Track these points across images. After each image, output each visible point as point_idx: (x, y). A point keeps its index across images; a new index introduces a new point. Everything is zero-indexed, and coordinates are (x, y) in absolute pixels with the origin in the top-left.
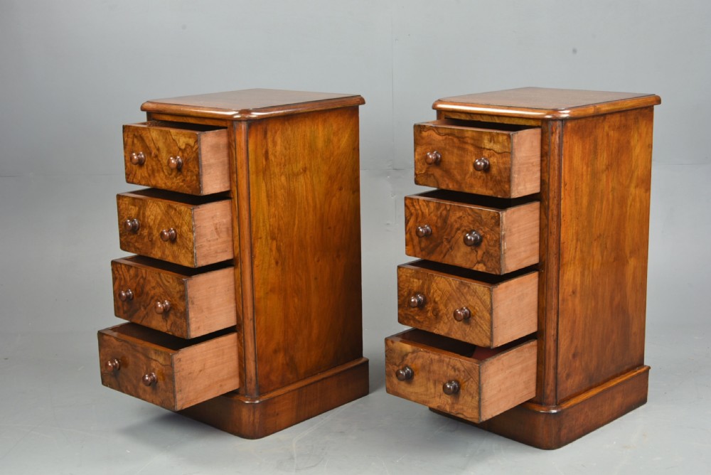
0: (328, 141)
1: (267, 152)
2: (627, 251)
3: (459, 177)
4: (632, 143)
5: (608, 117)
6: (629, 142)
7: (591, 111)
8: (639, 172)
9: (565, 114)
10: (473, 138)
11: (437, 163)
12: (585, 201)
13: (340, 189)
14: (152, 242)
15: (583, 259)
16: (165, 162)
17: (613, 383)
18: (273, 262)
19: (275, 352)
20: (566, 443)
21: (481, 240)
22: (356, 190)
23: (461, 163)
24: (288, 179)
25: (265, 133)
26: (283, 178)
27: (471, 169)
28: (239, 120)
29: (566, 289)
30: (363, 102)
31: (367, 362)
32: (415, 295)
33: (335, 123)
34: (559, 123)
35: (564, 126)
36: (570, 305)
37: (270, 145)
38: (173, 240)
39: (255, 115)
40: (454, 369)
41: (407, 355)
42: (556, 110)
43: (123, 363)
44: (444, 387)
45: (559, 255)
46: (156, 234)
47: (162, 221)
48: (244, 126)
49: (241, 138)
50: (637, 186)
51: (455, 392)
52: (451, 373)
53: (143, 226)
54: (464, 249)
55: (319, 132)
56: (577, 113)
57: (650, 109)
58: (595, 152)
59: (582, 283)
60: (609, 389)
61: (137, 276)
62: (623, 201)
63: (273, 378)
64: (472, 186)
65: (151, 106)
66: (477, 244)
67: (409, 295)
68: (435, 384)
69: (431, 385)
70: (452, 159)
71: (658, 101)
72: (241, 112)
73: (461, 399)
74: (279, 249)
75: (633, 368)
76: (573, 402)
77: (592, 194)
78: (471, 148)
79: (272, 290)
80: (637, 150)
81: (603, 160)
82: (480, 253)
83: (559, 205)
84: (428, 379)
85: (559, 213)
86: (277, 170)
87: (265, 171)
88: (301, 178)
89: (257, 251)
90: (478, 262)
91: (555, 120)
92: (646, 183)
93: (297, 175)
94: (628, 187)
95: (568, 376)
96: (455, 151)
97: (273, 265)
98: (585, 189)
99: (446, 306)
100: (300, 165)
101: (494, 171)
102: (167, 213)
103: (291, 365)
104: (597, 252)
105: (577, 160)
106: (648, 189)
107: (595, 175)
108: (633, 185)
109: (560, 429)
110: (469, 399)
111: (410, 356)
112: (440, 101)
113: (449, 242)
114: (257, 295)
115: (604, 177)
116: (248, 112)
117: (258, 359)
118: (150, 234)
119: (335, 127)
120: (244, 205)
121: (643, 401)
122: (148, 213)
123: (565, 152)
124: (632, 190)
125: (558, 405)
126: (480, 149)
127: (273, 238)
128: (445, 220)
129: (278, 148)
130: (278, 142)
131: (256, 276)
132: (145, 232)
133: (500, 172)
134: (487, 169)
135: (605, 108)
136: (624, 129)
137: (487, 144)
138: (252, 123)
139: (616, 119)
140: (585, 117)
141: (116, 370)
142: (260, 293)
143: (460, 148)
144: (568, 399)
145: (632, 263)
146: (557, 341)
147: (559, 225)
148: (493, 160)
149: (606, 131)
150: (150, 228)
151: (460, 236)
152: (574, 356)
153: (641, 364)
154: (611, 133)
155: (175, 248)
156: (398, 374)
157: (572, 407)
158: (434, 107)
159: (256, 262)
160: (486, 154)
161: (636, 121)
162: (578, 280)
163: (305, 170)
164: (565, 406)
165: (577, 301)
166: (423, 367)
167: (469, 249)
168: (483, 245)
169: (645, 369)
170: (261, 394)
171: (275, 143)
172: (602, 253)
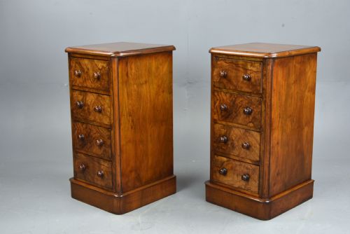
0: (157, 68)
1: (127, 73)
2: (304, 124)
3: (235, 84)
4: (307, 70)
5: (295, 57)
6: (305, 70)
7: (287, 54)
8: (310, 85)
9: (274, 56)
10: (242, 65)
11: (225, 76)
12: (284, 98)
13: (163, 92)
14: (89, 113)
15: (282, 127)
16: (91, 75)
17: (296, 188)
18: (130, 127)
19: (131, 171)
20: (273, 217)
21: (251, 112)
22: (171, 92)
23: (237, 77)
24: (138, 87)
25: (127, 64)
26: (135, 86)
27: (241, 79)
28: (114, 57)
29: (274, 142)
30: (175, 49)
31: (175, 177)
32: (223, 136)
33: (161, 59)
34: (271, 60)
35: (274, 61)
36: (276, 149)
37: (129, 69)
38: (100, 111)
39: (122, 54)
40: (247, 168)
41: (224, 162)
42: (270, 54)
43: (87, 167)
44: (242, 177)
45: (271, 125)
46: (91, 109)
47: (94, 102)
48: (116, 60)
49: (115, 66)
50: (309, 91)
51: (247, 180)
52: (246, 171)
53: (85, 105)
54: (243, 116)
55: (153, 63)
56: (280, 55)
57: (315, 54)
58: (289, 74)
59: (282, 138)
60: (295, 191)
61: (86, 128)
62: (302, 99)
63: (130, 184)
64: (242, 88)
65: (70, 50)
66: (249, 113)
67: (220, 136)
68: (237, 175)
69: (236, 176)
70: (232, 74)
71: (320, 50)
72: (115, 53)
73: (250, 183)
74: (133, 121)
75: (306, 181)
76: (277, 197)
77: (287, 95)
78: (241, 69)
79: (130, 141)
80: (309, 74)
81: (292, 78)
82: (251, 118)
83: (271, 100)
84: (234, 174)
85: (271, 104)
86: (132, 82)
87: (126, 82)
88: (144, 86)
89: (122, 122)
90: (250, 122)
91: (269, 58)
92: (313, 90)
93: (142, 84)
94: (305, 91)
95: (274, 185)
96: (234, 71)
97: (130, 129)
98: (283, 92)
99: (238, 142)
100: (144, 79)
101: (253, 80)
102: (97, 98)
103: (138, 178)
104: (289, 123)
105: (280, 78)
106: (314, 93)
107: (288, 86)
108: (307, 91)
109: (270, 210)
110: (254, 183)
111: (226, 163)
112: (213, 49)
113: (236, 112)
114: (122, 144)
115: (293, 87)
116: (118, 53)
117: (122, 175)
118: (89, 109)
119: (161, 61)
120: (116, 99)
121: (311, 197)
122: (87, 99)
123: (274, 74)
124: (306, 93)
125: (269, 198)
126: (246, 70)
127: (130, 116)
128: (234, 102)
129: (133, 71)
130: (133, 68)
131: (121, 134)
132: (86, 108)
133: (255, 81)
134: (249, 79)
135: (293, 53)
136: (302, 63)
137: (249, 67)
138: (120, 59)
139: (299, 58)
140: (284, 57)
141: (84, 170)
142: (123, 142)
143: (236, 69)
144: (274, 196)
145: (306, 129)
146: (269, 167)
147: (271, 110)
148: (252, 75)
149: (294, 64)
150: (89, 106)
151: (241, 110)
152: (278, 174)
153: (310, 179)
154: (297, 65)
155: (101, 115)
156: (220, 171)
157: (276, 200)
158: (210, 52)
159: (122, 127)
160: (249, 72)
161: (309, 59)
162: (280, 138)
163: (146, 82)
164: (273, 199)
165: (279, 148)
166: (232, 168)
167: (245, 116)
168: (253, 114)
169: (311, 181)
170: (123, 192)
171: (131, 69)
172: (291, 124)
